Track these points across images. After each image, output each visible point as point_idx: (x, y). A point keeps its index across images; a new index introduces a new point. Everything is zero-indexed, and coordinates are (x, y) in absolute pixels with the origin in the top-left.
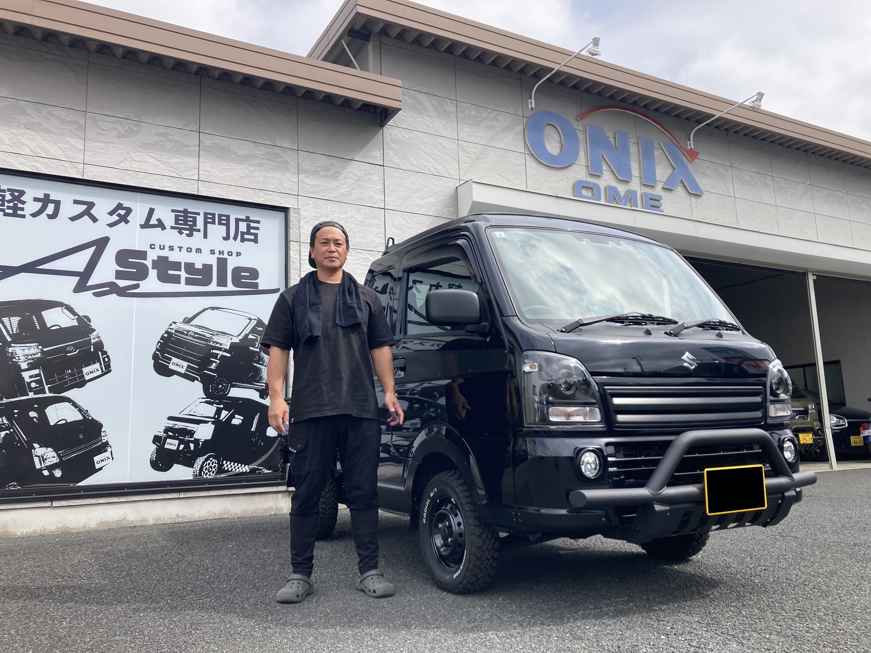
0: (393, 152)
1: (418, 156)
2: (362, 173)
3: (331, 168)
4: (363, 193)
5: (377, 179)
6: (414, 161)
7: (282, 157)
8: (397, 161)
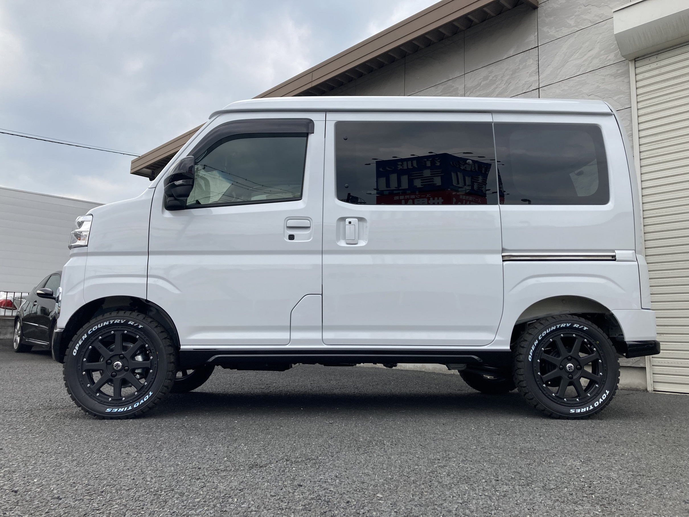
0: (547, 27)
1: (575, 14)
2: (517, 65)
3: (490, 75)
4: (518, 82)
5: (532, 62)
6: (572, 22)
7: (453, 87)
8: (551, 33)
